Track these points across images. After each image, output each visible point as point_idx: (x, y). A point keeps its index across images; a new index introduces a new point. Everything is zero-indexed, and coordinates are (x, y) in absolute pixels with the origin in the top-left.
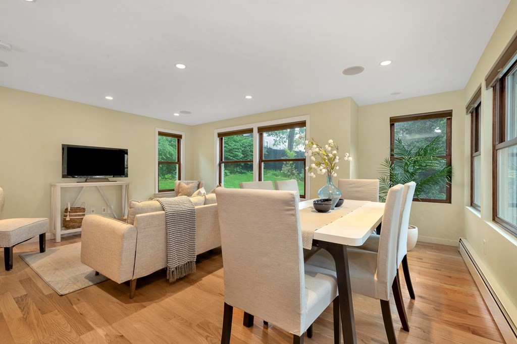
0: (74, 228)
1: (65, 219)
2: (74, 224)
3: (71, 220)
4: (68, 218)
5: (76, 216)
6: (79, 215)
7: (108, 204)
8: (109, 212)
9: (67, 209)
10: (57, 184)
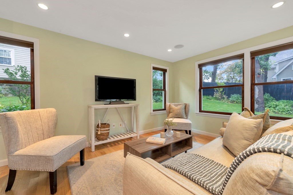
0: (103, 140)
1: (98, 133)
2: (103, 137)
3: (101, 134)
4: (99, 133)
5: (104, 131)
6: (106, 130)
7: (123, 121)
8: (124, 126)
9: (98, 125)
10: (93, 106)
